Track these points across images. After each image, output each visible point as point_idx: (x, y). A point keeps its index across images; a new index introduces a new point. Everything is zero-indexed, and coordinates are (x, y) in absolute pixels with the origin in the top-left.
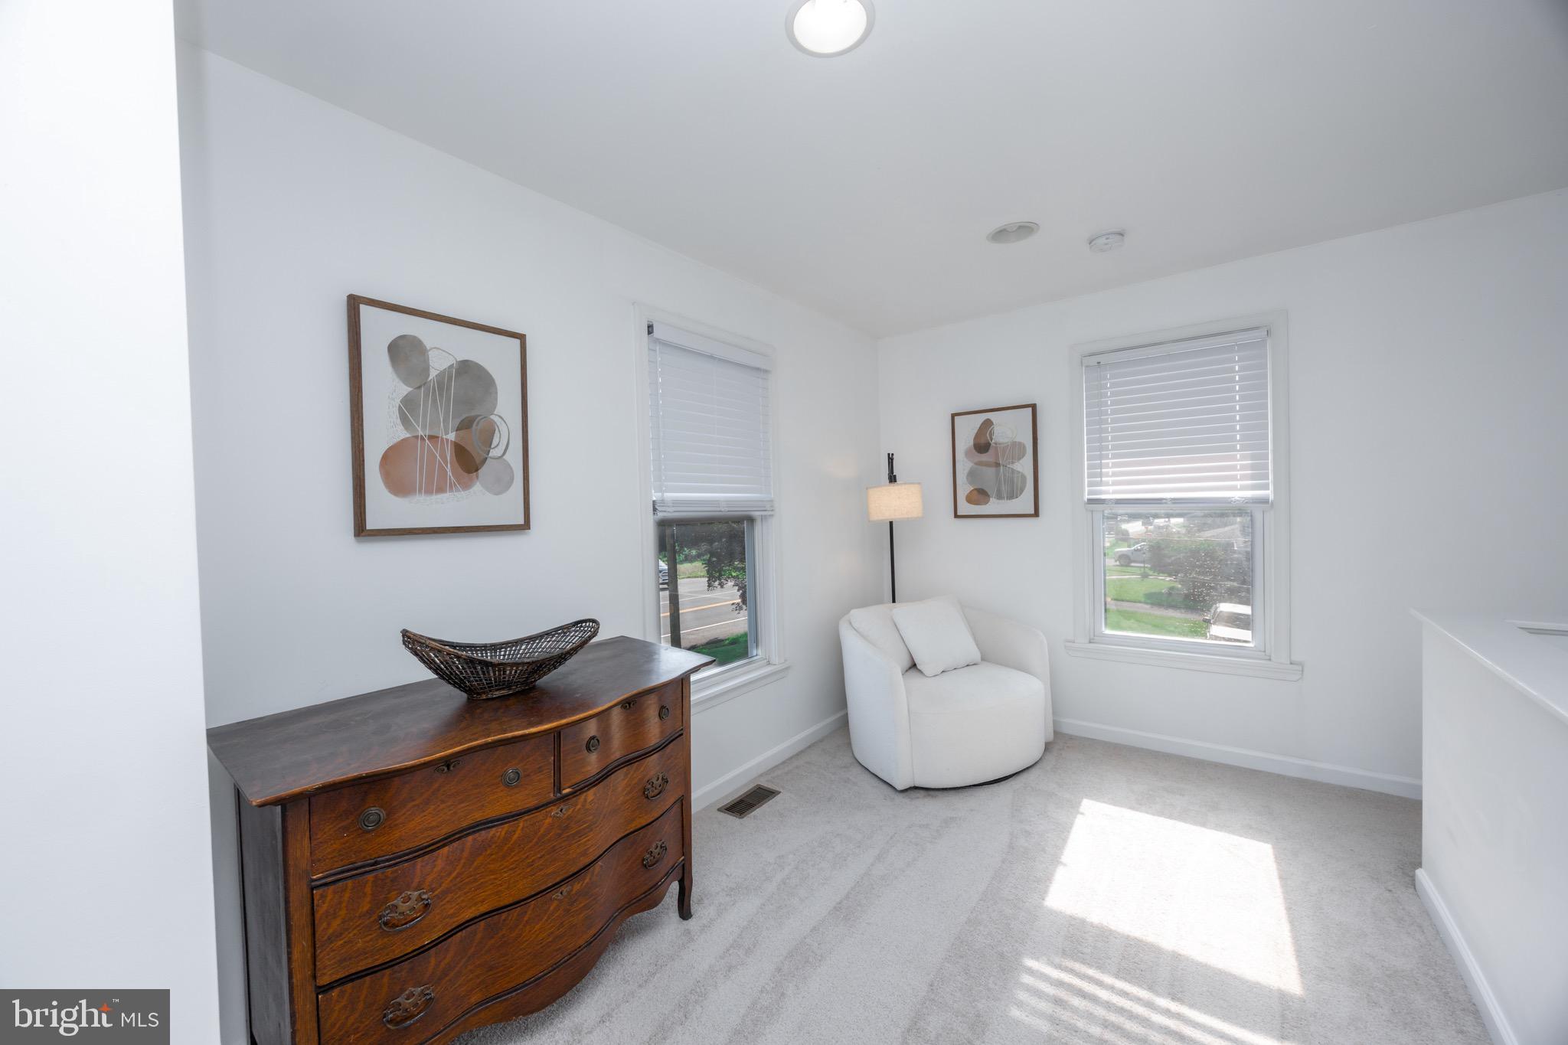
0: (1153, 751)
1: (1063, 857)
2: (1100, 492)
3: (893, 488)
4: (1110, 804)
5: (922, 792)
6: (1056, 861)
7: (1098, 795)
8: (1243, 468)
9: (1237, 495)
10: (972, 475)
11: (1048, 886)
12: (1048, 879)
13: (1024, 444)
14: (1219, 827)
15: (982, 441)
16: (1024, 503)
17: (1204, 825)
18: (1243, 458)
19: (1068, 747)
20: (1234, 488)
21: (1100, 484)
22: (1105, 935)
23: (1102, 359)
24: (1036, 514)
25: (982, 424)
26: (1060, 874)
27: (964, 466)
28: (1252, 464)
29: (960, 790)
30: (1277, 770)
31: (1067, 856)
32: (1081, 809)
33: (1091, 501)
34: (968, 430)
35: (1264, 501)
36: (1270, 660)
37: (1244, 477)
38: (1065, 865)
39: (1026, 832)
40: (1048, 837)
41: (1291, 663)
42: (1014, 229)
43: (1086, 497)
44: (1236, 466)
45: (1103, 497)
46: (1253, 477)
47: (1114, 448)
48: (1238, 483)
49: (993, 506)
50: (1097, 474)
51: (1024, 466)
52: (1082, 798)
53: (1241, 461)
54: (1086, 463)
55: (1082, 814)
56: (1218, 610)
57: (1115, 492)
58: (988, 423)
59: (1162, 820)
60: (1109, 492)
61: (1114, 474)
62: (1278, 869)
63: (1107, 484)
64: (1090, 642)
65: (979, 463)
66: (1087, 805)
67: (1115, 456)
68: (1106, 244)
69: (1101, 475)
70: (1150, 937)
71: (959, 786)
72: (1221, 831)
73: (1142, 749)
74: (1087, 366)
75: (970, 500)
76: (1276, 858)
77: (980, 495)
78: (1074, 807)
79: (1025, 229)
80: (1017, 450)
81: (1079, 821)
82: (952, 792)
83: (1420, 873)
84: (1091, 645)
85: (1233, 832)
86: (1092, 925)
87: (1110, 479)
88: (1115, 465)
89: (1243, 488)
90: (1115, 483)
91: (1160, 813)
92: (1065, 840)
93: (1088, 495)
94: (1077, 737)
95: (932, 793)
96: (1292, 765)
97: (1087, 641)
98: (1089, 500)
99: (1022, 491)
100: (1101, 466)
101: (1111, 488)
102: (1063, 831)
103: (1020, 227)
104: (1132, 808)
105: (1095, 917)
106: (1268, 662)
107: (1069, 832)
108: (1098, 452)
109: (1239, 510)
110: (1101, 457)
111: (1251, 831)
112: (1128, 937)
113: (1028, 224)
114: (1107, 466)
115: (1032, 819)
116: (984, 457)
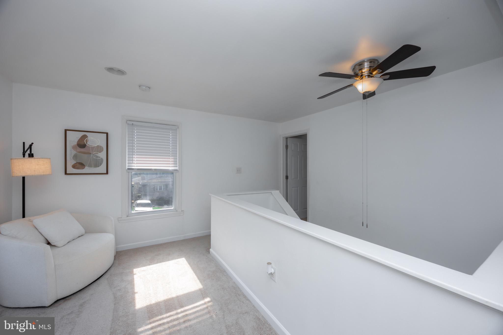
0: (148, 246)
1: (135, 290)
2: (132, 166)
3: (31, 159)
4: (142, 267)
5: (62, 301)
6: (134, 293)
7: (138, 266)
8: (172, 161)
9: (170, 168)
10: (75, 157)
11: (135, 302)
12: (134, 299)
13: (102, 147)
14: (172, 259)
15: (82, 143)
16: (102, 169)
17: (169, 260)
18: (172, 159)
19: (121, 255)
20: (170, 167)
21: (133, 163)
22: (158, 304)
23: (134, 123)
24: (107, 173)
25: (82, 136)
26: (137, 296)
27: (71, 152)
28: (174, 161)
29: (84, 289)
30: (182, 239)
31: (136, 289)
32: (134, 273)
33: (129, 169)
34: (73, 138)
35: (176, 170)
36: (177, 211)
37: (172, 164)
38: (137, 293)
39: (119, 290)
40: (127, 287)
41: (182, 211)
42: (117, 70)
43: (127, 168)
44: (170, 161)
45: (133, 168)
46: (174, 164)
47: (137, 152)
48: (171, 165)
49: (87, 170)
50: (131, 160)
51: (103, 155)
52: (133, 269)
53: (171, 160)
54: (127, 156)
55: (135, 274)
56: (137, 203)
57: (137, 166)
58: (85, 137)
59: (158, 264)
60: (135, 166)
61: (137, 161)
62: (188, 262)
63: (134, 163)
64: (127, 217)
65: (80, 152)
66: (135, 271)
67: (137, 155)
68: (145, 89)
69: (133, 160)
70: (170, 297)
71: (82, 288)
72: (173, 260)
73: (145, 247)
74: (128, 124)
75: (74, 167)
76: (186, 260)
77: (80, 165)
78: (132, 273)
79: (121, 72)
80: (99, 149)
81: (135, 277)
82: (78, 293)
83: (211, 250)
84: (128, 218)
85: (176, 259)
86: (154, 304)
87: (135, 162)
88: (137, 158)
89: (172, 167)
90: (137, 163)
91: (157, 263)
92: (134, 285)
93: (128, 167)
94: (122, 251)
95: (67, 298)
96: (181, 237)
97: (126, 217)
98: (128, 168)
99: (101, 164)
100: (133, 158)
101: (136, 165)
102: (132, 282)
103: (119, 70)
104: (149, 265)
105: (153, 302)
106: (176, 212)
107: (134, 281)
108: (132, 153)
109: (172, 173)
110: (133, 155)
111: (179, 257)
112: (164, 300)
113: (123, 71)
114: (134, 158)
115: (119, 284)
116: (82, 150)
